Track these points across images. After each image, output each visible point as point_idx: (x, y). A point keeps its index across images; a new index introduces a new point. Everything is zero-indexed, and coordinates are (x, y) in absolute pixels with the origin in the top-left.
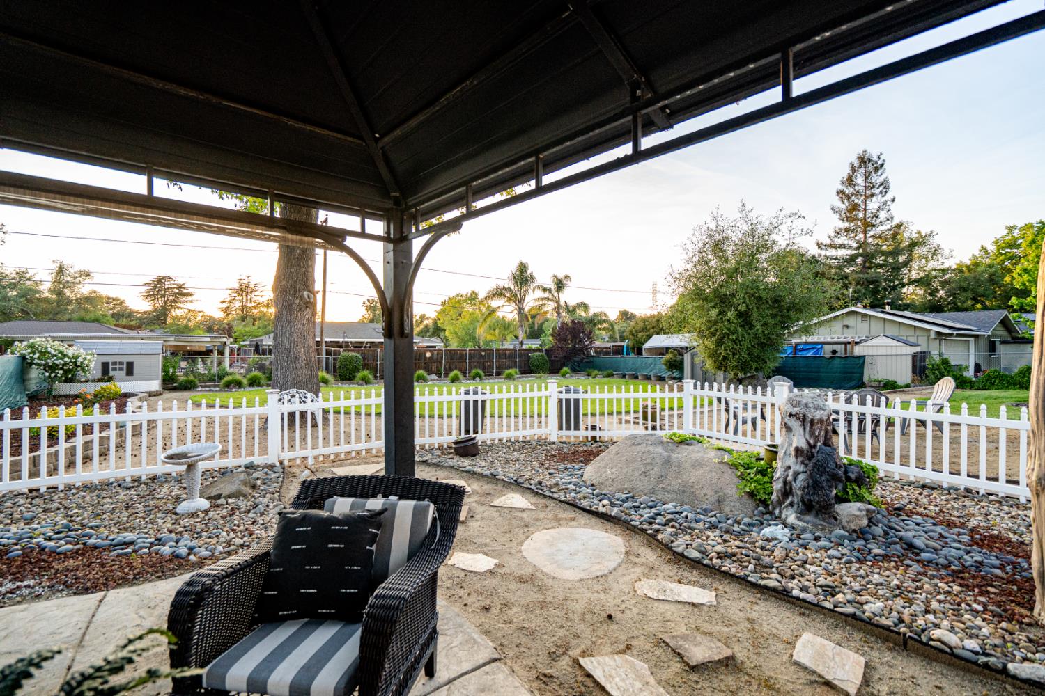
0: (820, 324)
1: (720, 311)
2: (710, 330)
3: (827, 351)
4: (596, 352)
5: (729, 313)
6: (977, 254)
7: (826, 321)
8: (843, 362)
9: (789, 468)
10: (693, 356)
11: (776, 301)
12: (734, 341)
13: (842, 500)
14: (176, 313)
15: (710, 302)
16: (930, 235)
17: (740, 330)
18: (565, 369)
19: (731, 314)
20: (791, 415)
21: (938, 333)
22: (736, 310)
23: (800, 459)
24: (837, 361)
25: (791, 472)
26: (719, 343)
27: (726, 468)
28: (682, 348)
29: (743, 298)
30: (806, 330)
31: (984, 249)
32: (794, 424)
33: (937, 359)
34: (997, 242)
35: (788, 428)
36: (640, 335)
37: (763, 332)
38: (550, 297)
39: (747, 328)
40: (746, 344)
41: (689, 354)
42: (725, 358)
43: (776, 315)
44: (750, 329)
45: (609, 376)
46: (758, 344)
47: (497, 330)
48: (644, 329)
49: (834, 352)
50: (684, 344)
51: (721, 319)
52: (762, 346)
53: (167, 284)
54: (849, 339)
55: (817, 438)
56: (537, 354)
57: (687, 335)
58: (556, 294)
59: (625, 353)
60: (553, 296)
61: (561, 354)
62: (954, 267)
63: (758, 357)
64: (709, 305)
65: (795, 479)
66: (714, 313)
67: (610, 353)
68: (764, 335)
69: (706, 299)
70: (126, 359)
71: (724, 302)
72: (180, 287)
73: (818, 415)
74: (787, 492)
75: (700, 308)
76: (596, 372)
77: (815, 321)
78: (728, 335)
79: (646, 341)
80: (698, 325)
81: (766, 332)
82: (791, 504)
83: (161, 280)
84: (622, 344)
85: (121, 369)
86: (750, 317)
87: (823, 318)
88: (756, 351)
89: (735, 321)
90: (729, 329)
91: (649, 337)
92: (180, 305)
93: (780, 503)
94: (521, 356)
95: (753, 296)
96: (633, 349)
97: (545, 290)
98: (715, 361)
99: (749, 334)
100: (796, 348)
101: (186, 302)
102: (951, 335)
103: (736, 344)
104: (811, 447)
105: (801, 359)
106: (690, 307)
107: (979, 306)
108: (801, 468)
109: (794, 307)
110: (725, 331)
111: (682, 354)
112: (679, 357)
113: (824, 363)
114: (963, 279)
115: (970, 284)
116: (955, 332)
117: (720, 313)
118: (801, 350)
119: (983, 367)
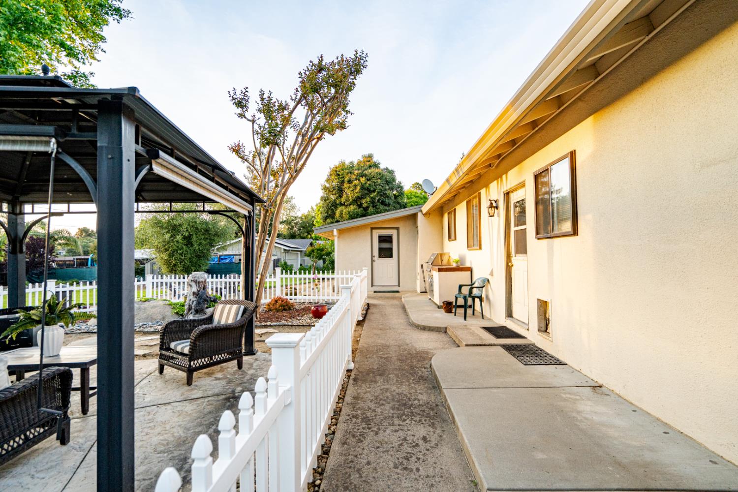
0: (230, 245)
1: (171, 235)
2: (165, 247)
3: (236, 259)
4: (58, 265)
5: (178, 237)
7: (234, 243)
9: (191, 300)
10: (152, 265)
11: (207, 231)
12: (181, 254)
13: (207, 308)
15: (165, 229)
16: (291, 198)
17: (184, 247)
19: (179, 237)
20: (191, 281)
21: (285, 250)
22: (182, 235)
23: (195, 296)
25: (191, 301)
26: (171, 256)
27: (167, 306)
28: (143, 259)
29: (187, 228)
30: (224, 248)
32: (193, 284)
33: (283, 262)
35: (191, 286)
37: (199, 248)
39: (189, 246)
40: (189, 256)
41: (149, 263)
42: (175, 265)
43: (207, 238)
44: (191, 246)
46: (196, 256)
49: (240, 260)
50: (145, 257)
51: (172, 240)
52: (199, 257)
55: (201, 288)
57: (147, 250)
59: (89, 265)
62: (300, 216)
63: (196, 264)
64: (164, 231)
65: (193, 303)
66: (167, 236)
67: (74, 265)
68: (200, 250)
69: (162, 227)
71: (175, 230)
73: (201, 280)
74: (190, 309)
75: (158, 233)
77: (228, 243)
78: (177, 250)
80: (156, 244)
81: (201, 249)
82: (191, 313)
84: (86, 257)
86: (191, 240)
87: (232, 242)
88: (195, 260)
89: (181, 242)
90: (178, 247)
93: (187, 314)
95: (192, 227)
98: (168, 268)
99: (191, 250)
100: (220, 258)
102: (289, 250)
103: (182, 256)
104: (198, 291)
105: (222, 265)
106: (150, 232)
107: (309, 236)
108: (195, 299)
109: (217, 235)
110: (175, 248)
111: (144, 264)
112: (141, 266)
113: (235, 266)
114: (303, 222)
115: (306, 225)
116: (291, 249)
117: (171, 236)
118: (222, 259)
119: (303, 265)
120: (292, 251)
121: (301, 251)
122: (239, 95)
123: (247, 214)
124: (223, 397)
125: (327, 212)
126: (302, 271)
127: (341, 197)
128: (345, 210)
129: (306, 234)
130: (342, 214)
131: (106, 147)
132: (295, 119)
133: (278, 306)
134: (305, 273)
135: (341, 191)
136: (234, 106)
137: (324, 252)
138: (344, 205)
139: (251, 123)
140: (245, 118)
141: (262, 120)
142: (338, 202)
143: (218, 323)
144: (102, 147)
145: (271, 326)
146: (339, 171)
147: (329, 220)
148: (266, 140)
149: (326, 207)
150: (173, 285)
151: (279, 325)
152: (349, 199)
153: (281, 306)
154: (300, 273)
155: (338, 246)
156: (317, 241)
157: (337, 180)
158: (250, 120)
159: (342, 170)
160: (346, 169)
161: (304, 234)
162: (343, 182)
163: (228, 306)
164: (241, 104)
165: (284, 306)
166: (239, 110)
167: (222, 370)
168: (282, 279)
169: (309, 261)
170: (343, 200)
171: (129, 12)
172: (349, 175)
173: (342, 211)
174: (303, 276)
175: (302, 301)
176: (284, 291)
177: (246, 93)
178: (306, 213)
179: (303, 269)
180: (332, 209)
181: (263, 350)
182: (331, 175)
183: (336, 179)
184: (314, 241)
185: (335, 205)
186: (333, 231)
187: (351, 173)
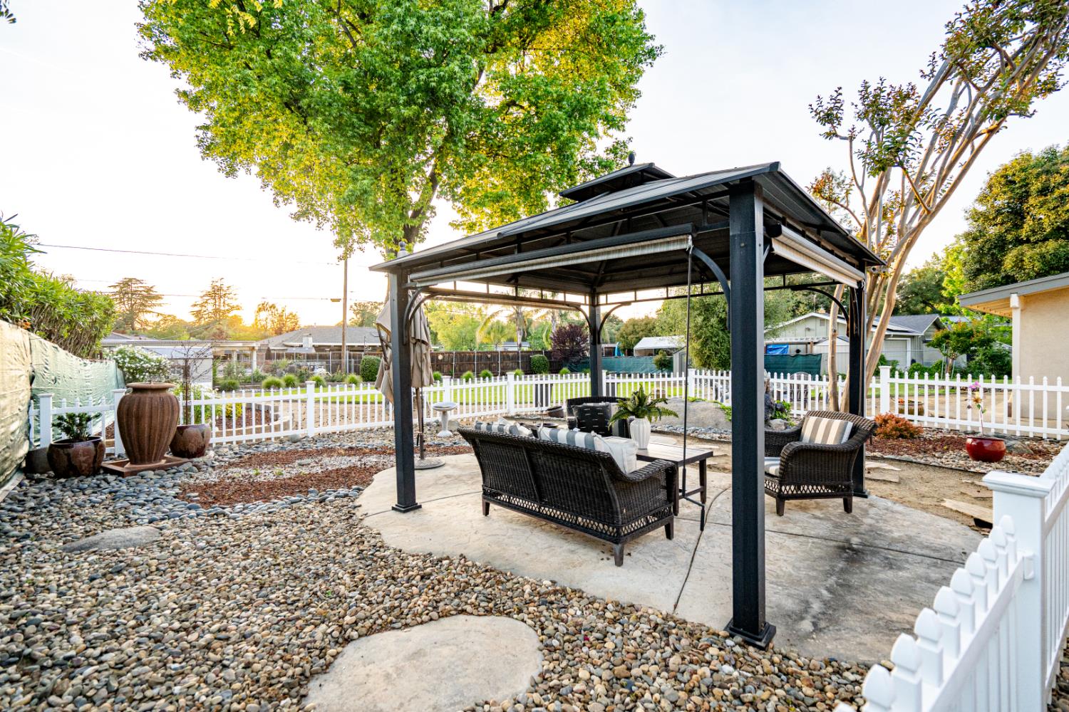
0: (784, 328)
1: (704, 318)
2: (697, 334)
3: (792, 350)
5: (712, 320)
6: (930, 260)
7: (790, 325)
8: (804, 359)
10: (681, 356)
12: (716, 343)
14: (144, 317)
15: (697, 310)
17: (720, 333)
18: (565, 369)
19: (714, 320)
24: (800, 359)
26: (704, 344)
27: (720, 410)
28: (671, 349)
29: (724, 307)
30: (775, 333)
31: (935, 256)
34: (947, 249)
36: (630, 337)
39: (726, 331)
40: (726, 345)
41: (677, 354)
42: (708, 357)
47: (492, 334)
48: (634, 332)
49: (798, 351)
50: (672, 345)
51: (705, 324)
53: (134, 287)
54: (810, 340)
56: (538, 355)
57: (675, 337)
59: (616, 354)
61: (559, 356)
64: (695, 313)
66: (700, 319)
69: (693, 308)
71: (709, 311)
72: (149, 290)
77: (781, 325)
78: (711, 338)
79: (636, 343)
80: (686, 329)
83: (127, 283)
84: (614, 345)
87: (787, 323)
89: (717, 326)
90: (712, 333)
91: (639, 339)
92: (148, 309)
94: (522, 357)
96: (624, 350)
98: (701, 360)
99: (728, 337)
100: (768, 348)
101: (154, 305)
103: (718, 345)
105: (771, 357)
106: (679, 314)
107: (929, 309)
110: (709, 334)
111: (671, 354)
112: (668, 357)
113: (790, 360)
114: (915, 285)
115: (920, 289)
116: (892, 333)
117: (704, 320)
118: (771, 350)
119: (917, 362)
120: (894, 336)
121: (913, 337)
122: (827, 104)
123: (855, 286)
124: (834, 543)
125: (980, 262)
126: (916, 374)
127: (1018, 226)
128: (1028, 252)
129: (922, 305)
130: (1022, 261)
131: (739, 235)
132: (937, 113)
133: (889, 430)
134: (921, 376)
135: (1017, 215)
136: (819, 123)
137: (975, 339)
138: (1028, 241)
139: (847, 142)
140: (837, 136)
141: (865, 130)
142: (1009, 237)
143: (810, 441)
144: (734, 236)
145: (883, 459)
146: (1014, 175)
147: (983, 277)
148: (879, 162)
149: (975, 251)
150: (714, 383)
151: (899, 461)
152: (1043, 229)
153: (896, 429)
154: (911, 377)
155: (1023, 328)
156: (951, 319)
157: (1009, 194)
158: (845, 138)
159: (1023, 170)
160: (1034, 167)
161: (916, 305)
162: (1024, 197)
163: (825, 421)
164: (829, 117)
165: (900, 430)
166: (828, 128)
167: (818, 507)
168: (892, 385)
169: (933, 356)
170: (1024, 233)
171: (662, 47)
172: (1044, 177)
173: (1022, 254)
174: (916, 381)
175: (936, 426)
176: (897, 406)
177: (839, 97)
178: (921, 268)
179: (918, 369)
180: (993, 255)
181: (879, 494)
182: (990, 187)
183: (1005, 193)
184: (943, 318)
185: (1001, 245)
186: (1008, 299)
187: (1047, 172)
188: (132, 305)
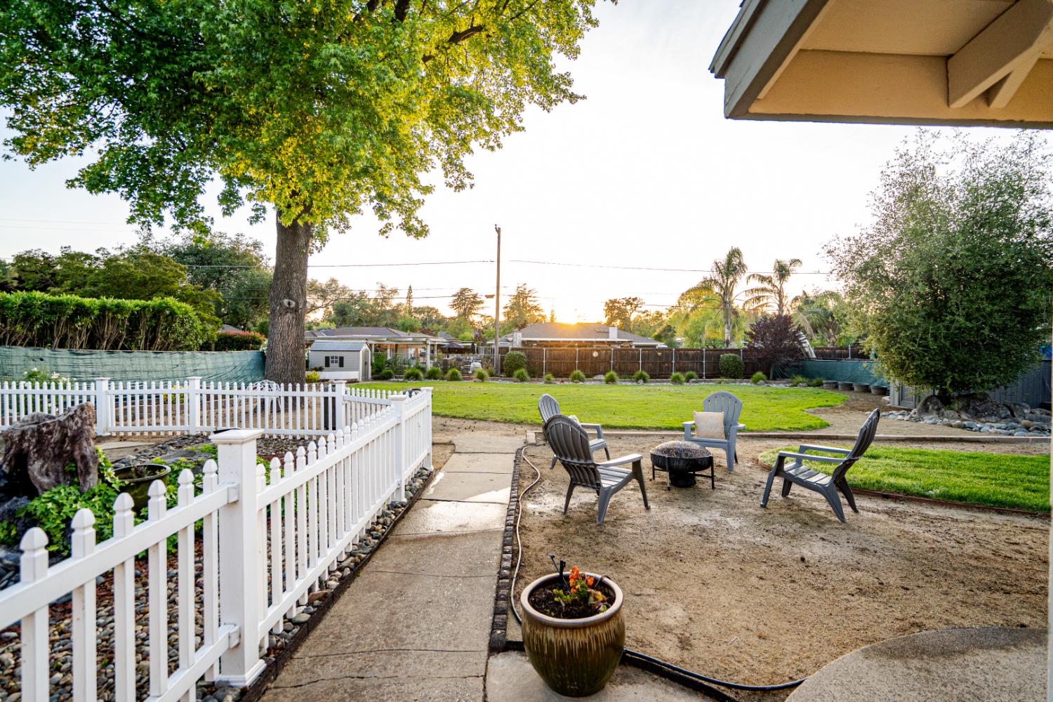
14: (475, 318)
18: (759, 374)
38: (769, 287)
45: (819, 385)
53: (466, 295)
56: (729, 355)
58: (777, 284)
60: (774, 286)
61: (756, 356)
70: (339, 355)
72: (475, 296)
76: (800, 379)
83: (462, 292)
85: (336, 362)
92: (475, 312)
94: (708, 357)
97: (763, 279)
101: (478, 308)
188: (465, 310)
